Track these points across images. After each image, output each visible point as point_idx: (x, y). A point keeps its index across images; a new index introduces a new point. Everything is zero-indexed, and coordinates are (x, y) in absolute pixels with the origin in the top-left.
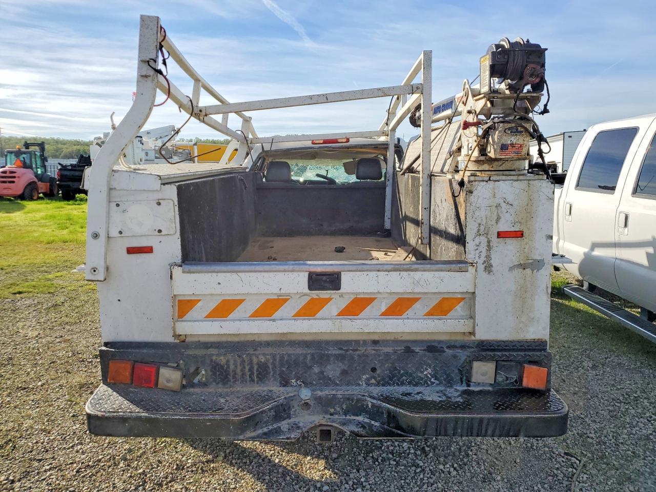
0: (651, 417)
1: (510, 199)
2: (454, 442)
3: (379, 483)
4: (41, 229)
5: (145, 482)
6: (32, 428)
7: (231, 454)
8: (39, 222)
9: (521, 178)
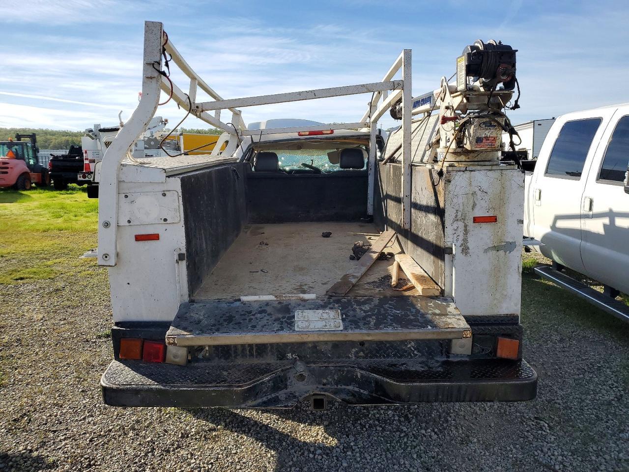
0: (613, 385)
1: (485, 187)
2: (435, 410)
3: (367, 446)
4: (36, 218)
5: (153, 449)
6: (45, 402)
7: (231, 423)
8: (34, 211)
9: (494, 168)
